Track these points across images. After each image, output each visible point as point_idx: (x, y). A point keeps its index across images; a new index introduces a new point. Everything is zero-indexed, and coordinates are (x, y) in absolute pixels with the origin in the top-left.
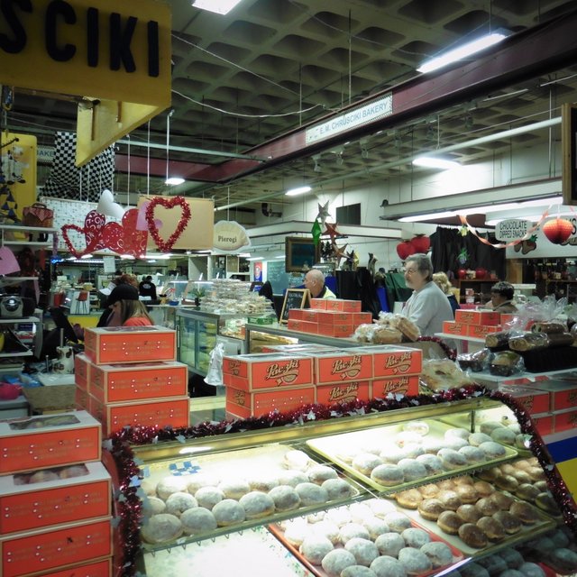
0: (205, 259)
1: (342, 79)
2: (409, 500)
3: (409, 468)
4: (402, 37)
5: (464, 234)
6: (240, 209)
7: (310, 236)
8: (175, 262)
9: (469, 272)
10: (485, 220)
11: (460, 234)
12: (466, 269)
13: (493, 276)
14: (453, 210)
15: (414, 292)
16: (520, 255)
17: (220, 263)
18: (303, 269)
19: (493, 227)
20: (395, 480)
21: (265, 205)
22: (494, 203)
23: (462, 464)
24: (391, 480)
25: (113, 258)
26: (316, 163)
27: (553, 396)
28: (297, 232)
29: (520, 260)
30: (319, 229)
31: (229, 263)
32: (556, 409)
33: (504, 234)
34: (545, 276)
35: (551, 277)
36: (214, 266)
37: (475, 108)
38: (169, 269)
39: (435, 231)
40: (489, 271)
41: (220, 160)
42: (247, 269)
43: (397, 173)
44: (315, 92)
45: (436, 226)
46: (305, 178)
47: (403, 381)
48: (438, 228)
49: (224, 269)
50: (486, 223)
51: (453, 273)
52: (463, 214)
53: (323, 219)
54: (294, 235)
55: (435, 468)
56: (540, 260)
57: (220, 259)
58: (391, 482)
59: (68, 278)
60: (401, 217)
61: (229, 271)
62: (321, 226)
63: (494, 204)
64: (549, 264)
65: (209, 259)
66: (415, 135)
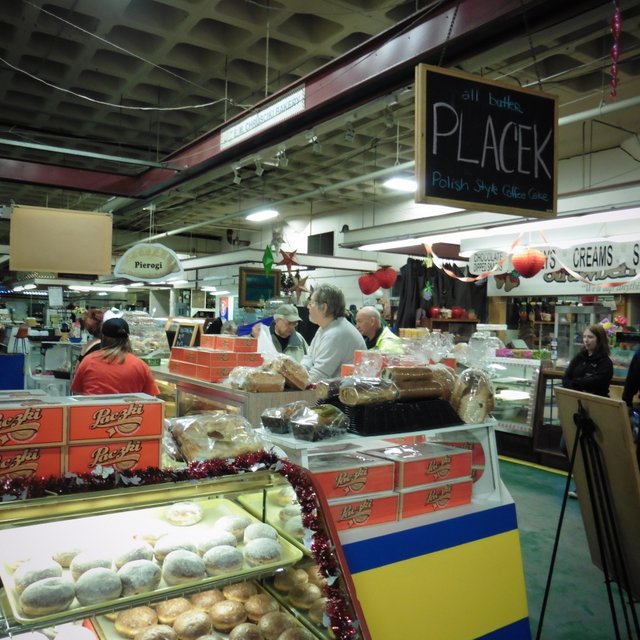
0: (167, 293)
1: (279, 78)
2: (129, 626)
3: (86, 586)
4: (340, 27)
5: (429, 265)
6: (196, 235)
7: (262, 266)
8: (135, 296)
9: (444, 310)
10: (459, 251)
11: (425, 265)
12: (441, 307)
13: (472, 315)
14: (417, 236)
15: (320, 329)
16: (502, 292)
17: (183, 297)
18: (259, 305)
19: (467, 260)
20: (47, 605)
21: (230, 232)
22: (459, 229)
23: (192, 575)
24: (40, 605)
25: (60, 289)
26: (236, 173)
27: (402, 467)
28: (253, 262)
29: (503, 298)
30: (271, 257)
31: (195, 298)
32: (405, 486)
33: (479, 266)
34: (532, 317)
35: (538, 318)
36: (177, 301)
37: (395, 103)
38: (129, 303)
39: (405, 263)
40: (467, 310)
41: (139, 171)
42: (212, 305)
43: (371, 198)
44: (253, 94)
45: (406, 257)
46: (269, 201)
47: (130, 447)
48: (409, 260)
49: (189, 304)
50: (460, 255)
51: (424, 312)
52: (429, 242)
53: (276, 246)
54: (250, 265)
55: (137, 583)
56: (525, 298)
57: (185, 293)
58: (40, 610)
59: (11, 312)
60: (361, 245)
61: (194, 306)
62: (274, 255)
63: (459, 231)
64: (533, 303)
65: (172, 292)
66: (379, 150)
